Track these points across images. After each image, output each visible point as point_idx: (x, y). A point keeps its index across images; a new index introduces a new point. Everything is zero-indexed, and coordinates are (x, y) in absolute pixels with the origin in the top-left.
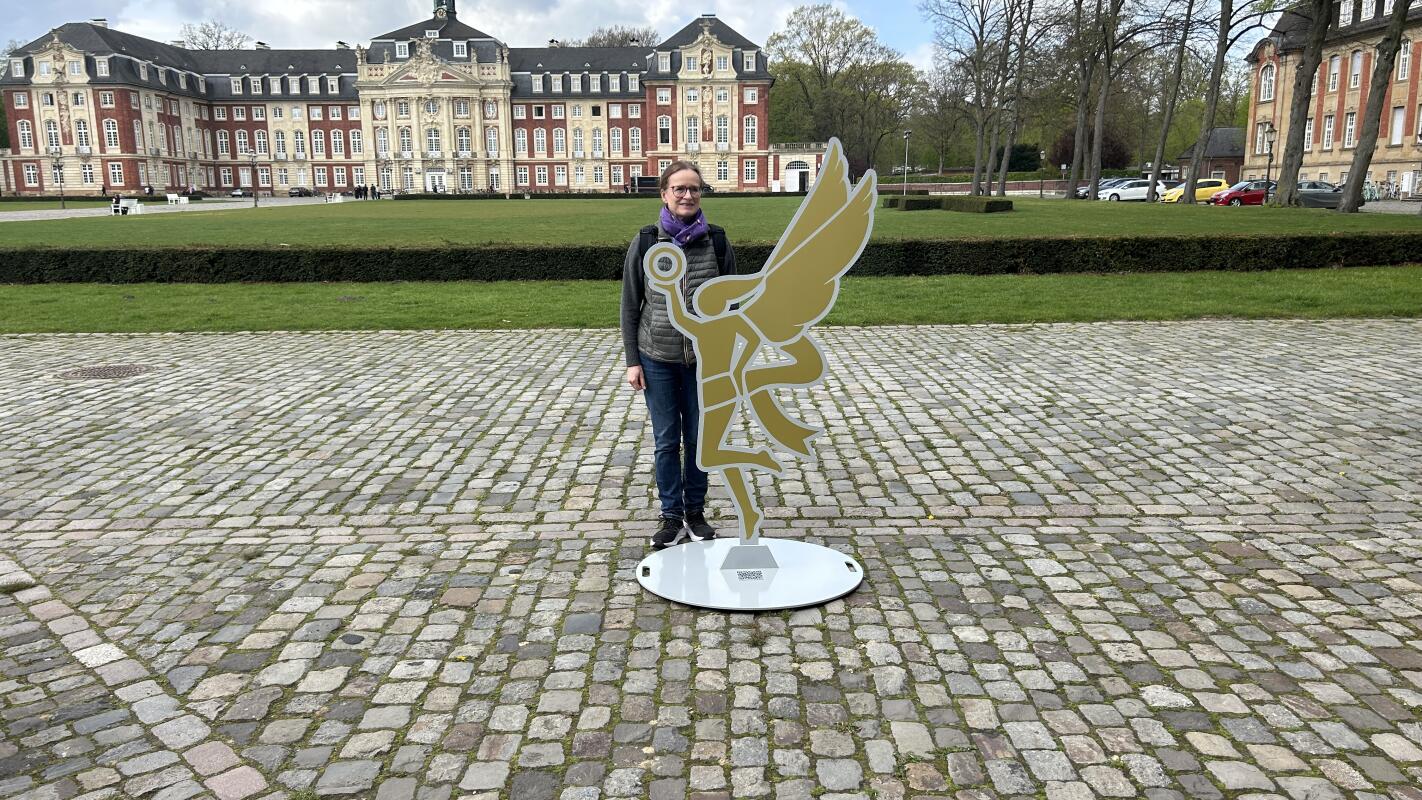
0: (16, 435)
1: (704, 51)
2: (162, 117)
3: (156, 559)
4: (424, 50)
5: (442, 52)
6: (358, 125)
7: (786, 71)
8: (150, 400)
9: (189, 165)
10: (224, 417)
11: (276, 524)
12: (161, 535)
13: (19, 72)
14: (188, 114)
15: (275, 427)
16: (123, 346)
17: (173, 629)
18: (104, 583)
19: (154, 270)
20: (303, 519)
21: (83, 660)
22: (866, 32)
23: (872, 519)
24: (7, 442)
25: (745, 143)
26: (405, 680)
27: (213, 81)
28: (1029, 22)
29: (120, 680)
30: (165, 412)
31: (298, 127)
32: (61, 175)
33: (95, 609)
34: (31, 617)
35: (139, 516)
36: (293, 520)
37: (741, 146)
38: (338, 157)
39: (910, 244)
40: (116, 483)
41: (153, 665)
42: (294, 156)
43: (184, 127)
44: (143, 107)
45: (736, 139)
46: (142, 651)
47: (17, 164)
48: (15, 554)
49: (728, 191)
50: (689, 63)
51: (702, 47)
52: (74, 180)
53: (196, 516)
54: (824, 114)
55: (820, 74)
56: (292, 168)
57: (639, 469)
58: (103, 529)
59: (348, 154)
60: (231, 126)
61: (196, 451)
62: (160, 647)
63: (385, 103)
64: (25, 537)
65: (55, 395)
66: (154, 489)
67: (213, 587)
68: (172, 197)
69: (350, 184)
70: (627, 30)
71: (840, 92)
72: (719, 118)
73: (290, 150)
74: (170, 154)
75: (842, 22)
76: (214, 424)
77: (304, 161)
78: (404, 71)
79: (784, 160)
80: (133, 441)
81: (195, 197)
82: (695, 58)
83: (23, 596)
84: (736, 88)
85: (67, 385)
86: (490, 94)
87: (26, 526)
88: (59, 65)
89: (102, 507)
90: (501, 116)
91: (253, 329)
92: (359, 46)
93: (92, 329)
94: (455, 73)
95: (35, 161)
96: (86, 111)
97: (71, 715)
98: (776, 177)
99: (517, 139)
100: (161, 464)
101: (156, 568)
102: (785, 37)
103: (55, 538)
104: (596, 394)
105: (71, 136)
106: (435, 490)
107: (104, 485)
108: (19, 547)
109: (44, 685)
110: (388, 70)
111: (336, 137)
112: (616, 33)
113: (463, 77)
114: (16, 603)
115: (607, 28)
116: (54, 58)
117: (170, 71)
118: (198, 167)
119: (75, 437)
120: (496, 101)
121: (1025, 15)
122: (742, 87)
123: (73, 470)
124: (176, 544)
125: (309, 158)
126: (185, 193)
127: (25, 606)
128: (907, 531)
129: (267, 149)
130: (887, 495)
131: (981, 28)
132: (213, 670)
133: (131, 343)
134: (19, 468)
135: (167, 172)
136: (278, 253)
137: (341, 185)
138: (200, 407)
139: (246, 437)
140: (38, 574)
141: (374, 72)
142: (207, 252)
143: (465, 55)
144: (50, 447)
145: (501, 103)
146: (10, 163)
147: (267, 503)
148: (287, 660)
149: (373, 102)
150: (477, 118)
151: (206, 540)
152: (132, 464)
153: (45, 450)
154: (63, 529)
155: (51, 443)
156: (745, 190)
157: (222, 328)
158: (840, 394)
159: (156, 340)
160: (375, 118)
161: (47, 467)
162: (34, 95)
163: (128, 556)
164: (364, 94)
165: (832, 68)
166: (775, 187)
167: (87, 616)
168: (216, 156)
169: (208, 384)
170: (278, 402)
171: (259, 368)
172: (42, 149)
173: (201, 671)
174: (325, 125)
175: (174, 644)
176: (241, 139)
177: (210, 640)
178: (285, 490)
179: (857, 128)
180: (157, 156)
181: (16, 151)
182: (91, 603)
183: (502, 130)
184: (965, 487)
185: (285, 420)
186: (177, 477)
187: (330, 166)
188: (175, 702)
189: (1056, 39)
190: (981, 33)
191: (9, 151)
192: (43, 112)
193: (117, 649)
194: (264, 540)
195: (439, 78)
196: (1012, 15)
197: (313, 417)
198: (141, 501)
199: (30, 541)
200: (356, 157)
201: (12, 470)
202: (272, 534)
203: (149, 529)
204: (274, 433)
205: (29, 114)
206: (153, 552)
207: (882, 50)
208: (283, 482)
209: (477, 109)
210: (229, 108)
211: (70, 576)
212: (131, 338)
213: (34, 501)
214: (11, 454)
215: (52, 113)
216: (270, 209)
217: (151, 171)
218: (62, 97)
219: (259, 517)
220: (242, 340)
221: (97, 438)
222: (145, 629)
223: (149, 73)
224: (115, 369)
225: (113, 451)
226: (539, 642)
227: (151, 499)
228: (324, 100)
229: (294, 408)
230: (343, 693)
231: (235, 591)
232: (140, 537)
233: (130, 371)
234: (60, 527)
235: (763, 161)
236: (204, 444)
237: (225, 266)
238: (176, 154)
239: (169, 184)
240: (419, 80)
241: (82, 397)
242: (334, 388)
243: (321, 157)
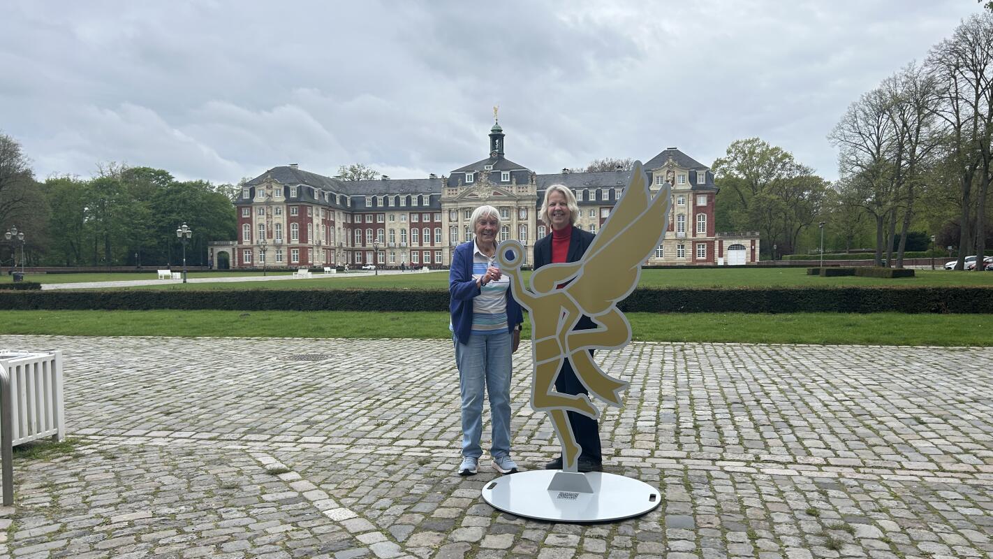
0: (261, 388)
1: (668, 172)
2: (324, 221)
3: (362, 461)
4: (484, 178)
5: (495, 177)
6: (440, 225)
7: (727, 184)
8: (338, 372)
9: (337, 250)
10: (386, 383)
11: (434, 445)
12: (361, 448)
13: (246, 196)
14: (339, 220)
15: (420, 389)
16: (314, 345)
17: (385, 502)
18: (333, 472)
19: (327, 303)
20: (451, 443)
21: (331, 517)
22: (786, 156)
23: (892, 469)
24: (257, 392)
25: (697, 232)
26: (558, 547)
27: (355, 199)
28: (917, 143)
29: (358, 530)
30: (349, 379)
31: (403, 226)
32: (264, 257)
33: (332, 487)
34: (292, 489)
35: (345, 436)
36: (445, 443)
37: (694, 234)
38: (427, 245)
39: (850, 290)
40: (327, 417)
41: (377, 522)
42: (400, 244)
43: (337, 227)
44: (314, 215)
45: (691, 230)
46: (367, 513)
47: (240, 250)
48: (272, 454)
49: (685, 265)
50: (658, 180)
51: (667, 169)
52: (271, 259)
53: (380, 438)
54: (755, 212)
55: (751, 183)
56: (398, 252)
57: (683, 426)
58: (324, 443)
59: (432, 244)
60: (364, 226)
61: (373, 401)
62: (379, 512)
63: (457, 211)
64: (276, 444)
65: (280, 368)
66: (351, 421)
67: (403, 479)
68: (327, 269)
69: (433, 262)
70: (614, 161)
71: (768, 196)
72: (679, 216)
73: (398, 241)
74: (327, 244)
75: (767, 149)
76: (380, 386)
77: (406, 248)
78: (470, 191)
79: (727, 244)
80: (332, 394)
81: (340, 269)
82: (662, 177)
83: (284, 477)
84: (691, 196)
85: (286, 363)
86: (523, 204)
87: (276, 438)
88: (269, 192)
89: (320, 430)
90: (530, 218)
91: (391, 337)
92: (443, 176)
93: (293, 335)
94: (502, 191)
95: (250, 248)
96: (282, 219)
97: (332, 548)
98: (721, 255)
99: (539, 232)
100: (352, 407)
101: (363, 466)
102: (726, 161)
103: (295, 446)
104: (632, 378)
105: (272, 233)
106: (536, 430)
107: (319, 418)
108: (274, 450)
109: (310, 529)
110: (460, 191)
111: (426, 233)
112: (606, 163)
113: (506, 193)
114: (280, 481)
115: (600, 160)
116: (267, 187)
117: (331, 194)
118: (342, 251)
119: (297, 391)
120: (527, 209)
121: (913, 139)
122: (695, 195)
123: (299, 408)
124: (372, 453)
125: (409, 246)
126: (333, 267)
127: (287, 482)
128: (926, 479)
129: (384, 240)
130: (898, 453)
131: (878, 149)
132: (418, 529)
133: (318, 343)
134: (267, 406)
135: (324, 254)
136: (403, 293)
137: (427, 262)
138: (369, 377)
139: (403, 394)
140: (290, 465)
141: (451, 192)
142: (359, 292)
143: (509, 180)
144: (283, 395)
145: (529, 210)
146: (236, 249)
147: (425, 432)
148: (469, 527)
149: (450, 211)
150: (515, 220)
151: (391, 452)
152: (334, 407)
153: (280, 397)
154: (298, 441)
155: (283, 393)
156: (697, 264)
157: (371, 336)
158: (827, 385)
159: (332, 343)
160: (450, 221)
161: (283, 406)
162: (254, 209)
163: (343, 459)
164: (446, 206)
165: (762, 180)
166: (721, 262)
167: (327, 491)
168: (353, 245)
169: (371, 365)
170: (417, 376)
171: (400, 357)
172: (255, 241)
173: (411, 528)
174: (420, 226)
175: (387, 511)
176: (369, 235)
177: (412, 510)
178: (435, 426)
179: (781, 222)
180: (319, 245)
181: (241, 242)
182: (327, 483)
183: (530, 227)
184: (967, 451)
185: (424, 385)
186: (364, 415)
187: (421, 251)
188: (398, 547)
189: (939, 155)
190: (878, 152)
191: (237, 242)
192: (259, 219)
193: (351, 512)
194: (428, 454)
195: (492, 195)
196: (903, 139)
197: (442, 384)
198: (344, 427)
199: (280, 447)
200: (437, 245)
201: (263, 407)
202: (433, 451)
203: (352, 445)
204: (419, 393)
205: (250, 221)
206: (358, 457)
207: (799, 167)
208: (433, 420)
209: (514, 215)
210: (364, 215)
211: (310, 467)
212: (317, 340)
213: (278, 425)
214: (260, 398)
215: (263, 219)
216: (385, 276)
217: (316, 254)
218: (269, 210)
219: (422, 441)
220: (385, 342)
221: (309, 392)
222: (366, 500)
223: (319, 195)
224: (313, 356)
225: (321, 399)
226: (650, 531)
227: (351, 427)
228: (420, 210)
229: (429, 379)
230: (514, 551)
231: (419, 482)
232: (347, 449)
233: (322, 357)
234: (297, 440)
235: (711, 245)
236: (376, 397)
237: (369, 301)
238: (330, 243)
239: (324, 262)
240: (480, 196)
241: (296, 370)
242: (451, 369)
243: (416, 245)
